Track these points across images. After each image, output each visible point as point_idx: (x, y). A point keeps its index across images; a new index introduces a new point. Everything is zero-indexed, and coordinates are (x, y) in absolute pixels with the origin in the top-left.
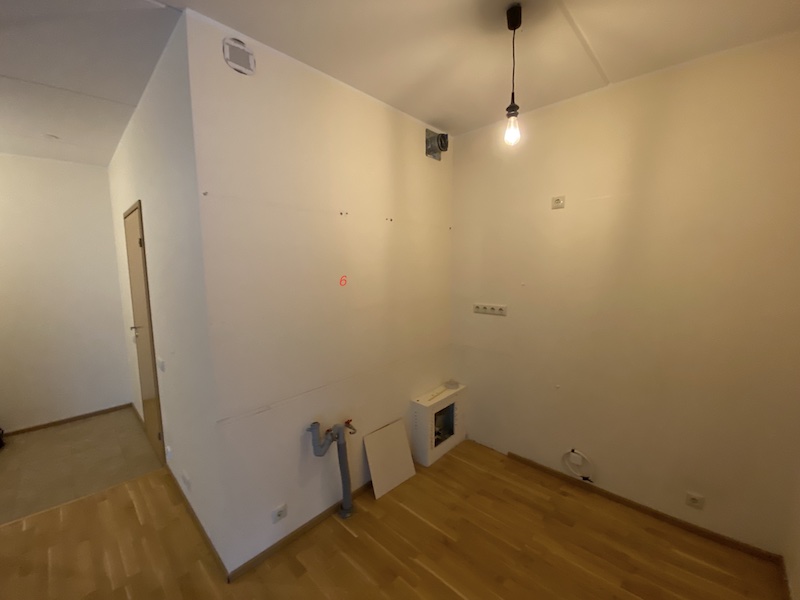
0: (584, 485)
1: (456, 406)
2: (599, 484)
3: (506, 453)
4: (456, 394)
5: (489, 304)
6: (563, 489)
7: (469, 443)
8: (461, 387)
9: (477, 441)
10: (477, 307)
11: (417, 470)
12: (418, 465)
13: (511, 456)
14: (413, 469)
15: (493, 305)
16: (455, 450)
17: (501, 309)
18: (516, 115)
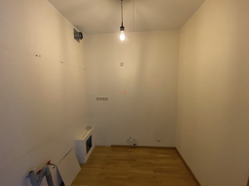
0: (134, 147)
1: (92, 136)
2: (138, 145)
3: (110, 146)
4: (92, 131)
5: (102, 97)
6: (130, 150)
7: (97, 147)
8: (93, 128)
9: (99, 145)
10: (98, 98)
11: (81, 167)
12: (82, 165)
13: (112, 146)
14: (80, 167)
15: (103, 97)
16: (92, 152)
17: (106, 98)
18: (124, 30)
